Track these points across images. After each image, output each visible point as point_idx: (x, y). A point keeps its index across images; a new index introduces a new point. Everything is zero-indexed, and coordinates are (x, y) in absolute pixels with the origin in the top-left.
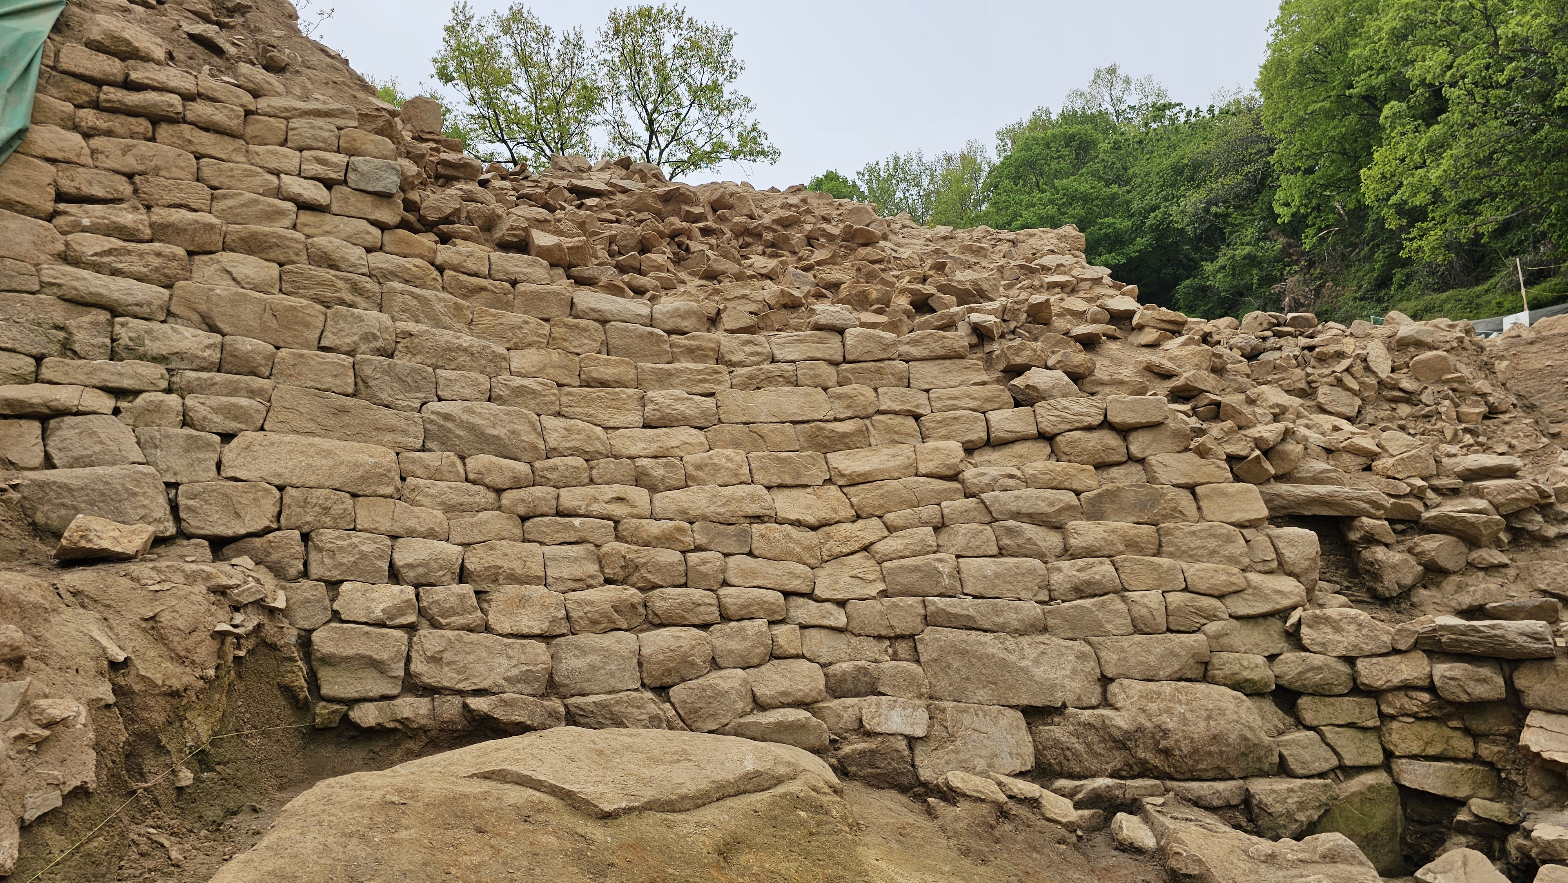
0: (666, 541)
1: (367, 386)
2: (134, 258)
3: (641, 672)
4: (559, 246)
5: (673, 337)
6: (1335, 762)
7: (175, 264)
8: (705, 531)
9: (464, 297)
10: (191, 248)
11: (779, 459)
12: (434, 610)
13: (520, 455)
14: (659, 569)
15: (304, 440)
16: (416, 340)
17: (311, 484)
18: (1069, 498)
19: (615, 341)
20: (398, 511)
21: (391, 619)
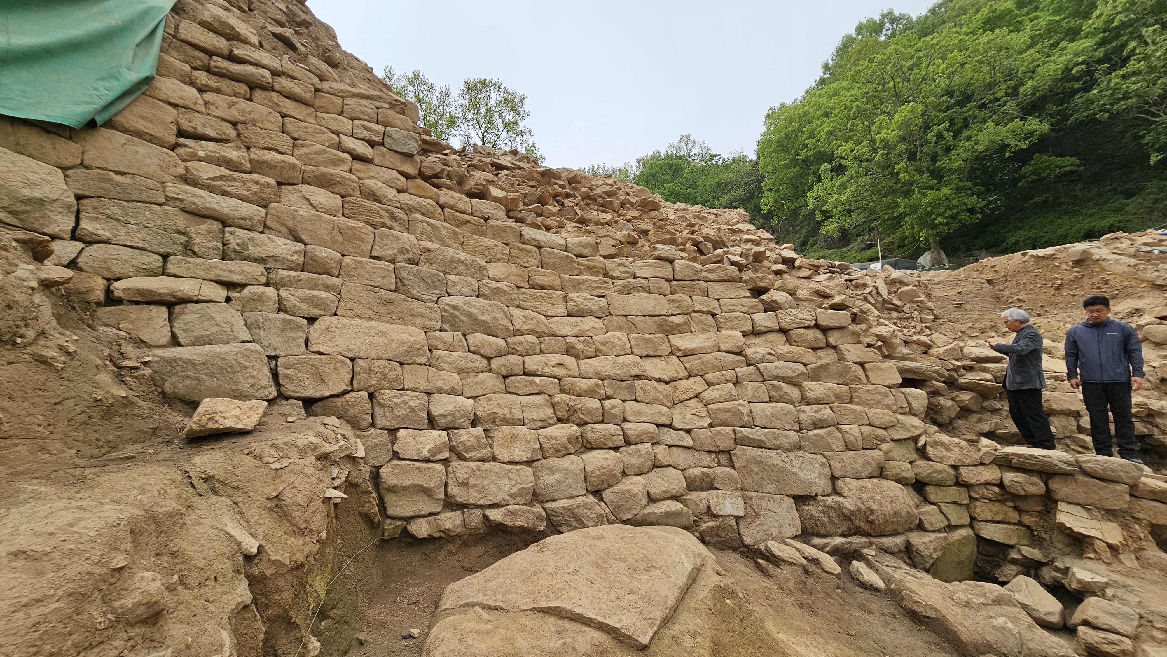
0: (590, 393)
1: (404, 285)
2: (239, 184)
3: (586, 482)
4: (506, 197)
5: (579, 259)
6: (946, 523)
7: (269, 190)
8: (611, 386)
9: (458, 226)
10: (280, 180)
11: (645, 339)
12: (461, 448)
13: (499, 333)
14: (589, 412)
15: (366, 324)
16: (433, 254)
17: (373, 356)
18: (801, 368)
19: (546, 260)
20: (430, 374)
21: (433, 456)
